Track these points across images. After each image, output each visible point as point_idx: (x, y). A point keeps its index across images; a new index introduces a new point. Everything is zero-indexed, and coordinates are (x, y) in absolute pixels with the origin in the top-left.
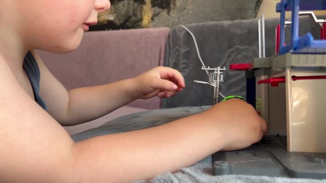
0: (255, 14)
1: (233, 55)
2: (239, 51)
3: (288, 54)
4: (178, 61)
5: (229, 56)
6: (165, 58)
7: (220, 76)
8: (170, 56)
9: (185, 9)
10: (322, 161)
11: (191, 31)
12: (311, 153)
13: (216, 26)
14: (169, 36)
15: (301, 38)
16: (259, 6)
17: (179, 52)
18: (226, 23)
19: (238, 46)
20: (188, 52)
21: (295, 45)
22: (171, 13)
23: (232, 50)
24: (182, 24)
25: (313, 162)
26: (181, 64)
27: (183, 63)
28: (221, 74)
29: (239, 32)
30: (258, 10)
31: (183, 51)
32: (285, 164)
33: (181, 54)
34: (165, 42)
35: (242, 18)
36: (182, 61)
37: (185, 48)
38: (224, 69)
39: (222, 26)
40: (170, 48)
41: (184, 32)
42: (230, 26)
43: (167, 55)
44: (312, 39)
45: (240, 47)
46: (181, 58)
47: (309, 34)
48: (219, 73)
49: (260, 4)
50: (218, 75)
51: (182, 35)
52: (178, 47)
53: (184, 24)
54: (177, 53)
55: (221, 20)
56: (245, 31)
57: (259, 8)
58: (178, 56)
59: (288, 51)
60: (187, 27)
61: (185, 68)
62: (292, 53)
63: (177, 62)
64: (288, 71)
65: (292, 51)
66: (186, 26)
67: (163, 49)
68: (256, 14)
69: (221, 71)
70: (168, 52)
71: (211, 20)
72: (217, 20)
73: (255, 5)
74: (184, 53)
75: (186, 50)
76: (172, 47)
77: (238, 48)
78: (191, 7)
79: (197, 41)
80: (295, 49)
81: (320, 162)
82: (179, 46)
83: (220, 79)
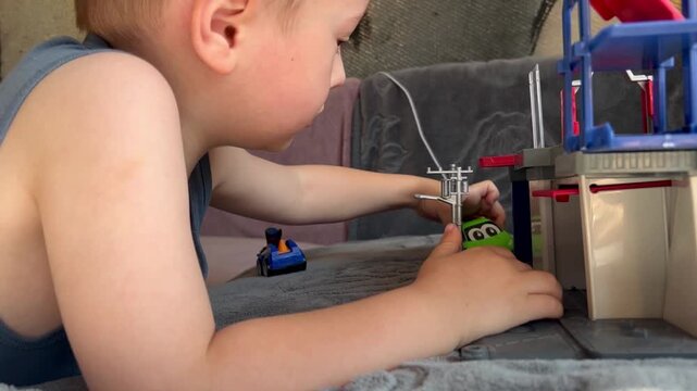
0: (531, 46)
1: (490, 130)
2: (501, 123)
3: (579, 153)
4: (379, 144)
5: (481, 133)
6: (352, 139)
7: (462, 185)
8: (361, 135)
9: (388, 38)
10: (646, 332)
11: (403, 84)
12: (628, 320)
13: (454, 72)
14: (359, 96)
15: (596, 128)
16: (540, 29)
17: (380, 126)
18: (474, 66)
19: (498, 113)
20: (398, 126)
21: (589, 139)
22: (362, 47)
23: (486, 120)
24: (384, 70)
25: (630, 335)
26: (386, 150)
27: (390, 148)
28: (464, 180)
29: (499, 83)
30: (538, 37)
31: (388, 124)
32: (583, 343)
33: (385, 130)
34: (351, 108)
35: (506, 55)
36: (387, 145)
37: (393, 119)
38: (470, 171)
39: (466, 73)
40: (362, 119)
41: (389, 85)
42: (481, 72)
43: (357, 134)
44: (612, 134)
45: (504, 115)
46: (384, 139)
47: (608, 125)
48: (460, 178)
49: (542, 25)
50: (459, 183)
51: (385, 91)
52: (378, 117)
53: (388, 70)
54: (377, 130)
55: (463, 60)
56: (512, 82)
57: (539, 32)
58: (378, 134)
59: (578, 149)
60: (396, 77)
61: (394, 158)
62: (585, 152)
63: (377, 147)
64: (583, 177)
65: (584, 148)
66: (392, 74)
67: (348, 121)
68: (535, 45)
69: (463, 175)
70: (357, 129)
71: (444, 59)
72: (456, 60)
73: (530, 26)
74: (391, 129)
75: (395, 122)
76: (365, 116)
77: (498, 116)
78: (402, 33)
79: (416, 104)
80: (588, 147)
81: (643, 335)
82: (380, 115)
83: (462, 190)
